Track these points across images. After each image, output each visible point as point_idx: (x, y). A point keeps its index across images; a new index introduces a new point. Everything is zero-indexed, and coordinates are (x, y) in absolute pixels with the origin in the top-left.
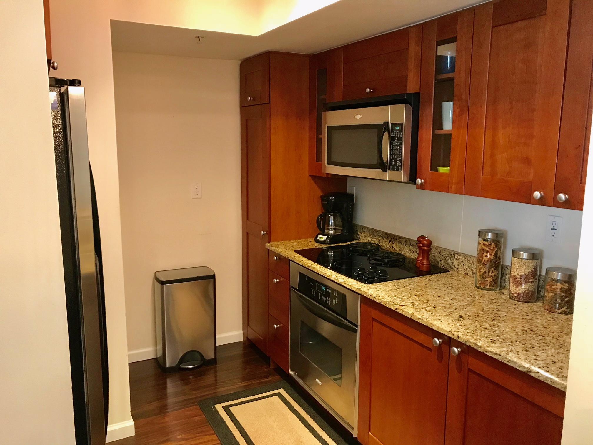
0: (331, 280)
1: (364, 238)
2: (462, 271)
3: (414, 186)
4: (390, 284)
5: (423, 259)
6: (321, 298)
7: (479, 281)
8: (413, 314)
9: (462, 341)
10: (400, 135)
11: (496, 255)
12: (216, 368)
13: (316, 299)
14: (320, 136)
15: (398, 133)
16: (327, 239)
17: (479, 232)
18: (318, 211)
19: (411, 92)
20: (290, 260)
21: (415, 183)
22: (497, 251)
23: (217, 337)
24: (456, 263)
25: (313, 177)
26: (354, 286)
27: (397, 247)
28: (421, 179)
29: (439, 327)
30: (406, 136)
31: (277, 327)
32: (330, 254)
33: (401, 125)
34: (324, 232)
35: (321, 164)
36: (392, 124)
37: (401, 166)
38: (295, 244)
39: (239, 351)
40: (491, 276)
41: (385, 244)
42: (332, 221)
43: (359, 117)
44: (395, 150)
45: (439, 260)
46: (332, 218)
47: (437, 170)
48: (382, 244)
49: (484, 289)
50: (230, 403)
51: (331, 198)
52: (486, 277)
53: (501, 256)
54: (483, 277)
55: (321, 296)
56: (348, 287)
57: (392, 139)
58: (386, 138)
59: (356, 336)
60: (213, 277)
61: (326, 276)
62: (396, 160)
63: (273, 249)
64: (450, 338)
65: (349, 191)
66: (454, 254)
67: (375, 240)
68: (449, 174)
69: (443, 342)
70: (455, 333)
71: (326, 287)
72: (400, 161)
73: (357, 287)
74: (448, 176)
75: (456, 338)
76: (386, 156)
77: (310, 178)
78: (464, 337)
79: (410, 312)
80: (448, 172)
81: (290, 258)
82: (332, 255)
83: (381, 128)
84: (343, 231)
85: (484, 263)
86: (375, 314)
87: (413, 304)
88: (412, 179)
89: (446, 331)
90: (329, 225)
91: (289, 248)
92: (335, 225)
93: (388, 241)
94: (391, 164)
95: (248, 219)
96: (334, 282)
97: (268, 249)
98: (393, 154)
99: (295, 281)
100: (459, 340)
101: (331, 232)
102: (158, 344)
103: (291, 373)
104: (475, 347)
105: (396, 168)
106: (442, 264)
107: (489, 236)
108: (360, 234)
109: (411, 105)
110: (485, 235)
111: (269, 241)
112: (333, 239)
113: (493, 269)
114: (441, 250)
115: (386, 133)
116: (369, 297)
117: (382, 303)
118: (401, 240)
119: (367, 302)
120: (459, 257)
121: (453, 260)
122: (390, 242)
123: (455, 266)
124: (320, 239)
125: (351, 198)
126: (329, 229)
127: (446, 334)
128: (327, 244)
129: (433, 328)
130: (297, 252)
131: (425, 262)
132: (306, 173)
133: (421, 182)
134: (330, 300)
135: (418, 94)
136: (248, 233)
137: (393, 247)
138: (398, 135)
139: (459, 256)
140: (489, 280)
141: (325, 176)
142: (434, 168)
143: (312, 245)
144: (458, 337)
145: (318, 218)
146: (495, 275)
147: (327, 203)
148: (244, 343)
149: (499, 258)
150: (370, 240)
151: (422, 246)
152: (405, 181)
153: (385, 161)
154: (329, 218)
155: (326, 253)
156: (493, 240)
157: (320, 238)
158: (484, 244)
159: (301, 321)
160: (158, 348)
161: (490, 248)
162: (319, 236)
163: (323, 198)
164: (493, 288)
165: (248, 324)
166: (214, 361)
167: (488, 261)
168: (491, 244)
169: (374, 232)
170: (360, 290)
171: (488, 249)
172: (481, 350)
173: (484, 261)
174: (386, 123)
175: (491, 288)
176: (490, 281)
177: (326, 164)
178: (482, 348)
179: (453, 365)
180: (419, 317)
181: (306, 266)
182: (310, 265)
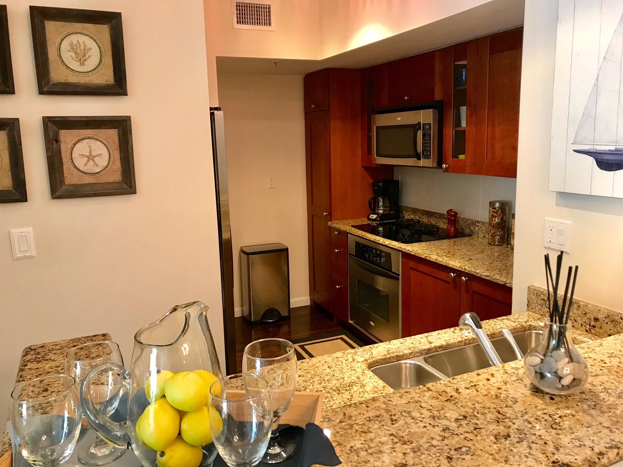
0: (380, 244)
1: (408, 216)
2: (481, 235)
3: (441, 170)
4: (423, 244)
5: (451, 227)
6: (373, 259)
7: (490, 239)
8: (436, 259)
9: (467, 272)
10: (429, 132)
11: (502, 219)
12: (290, 322)
13: (368, 260)
14: (370, 134)
15: (428, 130)
16: (377, 217)
17: (490, 202)
18: (370, 196)
19: (437, 100)
20: (348, 233)
21: (442, 168)
22: (503, 216)
23: (291, 300)
24: (477, 229)
25: (365, 168)
26: (396, 245)
27: (433, 221)
28: (446, 165)
29: (453, 265)
30: (433, 131)
31: (339, 288)
32: (380, 229)
33: (430, 124)
34: (375, 212)
35: (371, 157)
36: (423, 124)
37: (430, 155)
38: (351, 222)
39: (308, 312)
40: (499, 235)
41: (425, 220)
42: (381, 204)
43: (399, 119)
44: (426, 143)
45: (464, 228)
46: (381, 200)
47: (458, 158)
48: (422, 220)
49: (494, 245)
50: (303, 343)
51: (380, 184)
52: (495, 236)
53: (507, 220)
54: (493, 236)
55: (372, 258)
56: (392, 247)
57: (424, 135)
58: (420, 134)
59: (399, 283)
60: (287, 250)
61: (376, 241)
62: (427, 151)
63: (334, 225)
64: (460, 271)
65: (395, 179)
66: (475, 223)
67: (417, 217)
68: (464, 160)
69: (457, 276)
70: (464, 267)
71: (376, 250)
72: (430, 151)
73: (398, 246)
74: (464, 161)
75: (463, 270)
76: (420, 149)
77: (363, 168)
78: (469, 269)
79: (435, 258)
80: (464, 158)
81: (347, 231)
82: (381, 230)
83: (416, 127)
84: (390, 211)
85: (493, 226)
86: (412, 264)
87: (438, 253)
88: (439, 165)
89: (458, 267)
90: (378, 207)
91: (347, 225)
92: (384, 206)
93: (427, 216)
94: (423, 154)
95: (312, 204)
96: (381, 244)
97: (330, 226)
98: (424, 147)
99: (352, 248)
100: (466, 271)
101: (381, 212)
102: (244, 305)
103: (350, 321)
104: (476, 274)
105: (427, 157)
106: (467, 231)
107: (497, 205)
108: (404, 213)
109: (436, 109)
110: (494, 205)
111: (331, 221)
112: (382, 217)
113: (500, 229)
114: (466, 220)
115: (419, 131)
116: (407, 252)
117: (416, 255)
118: (436, 215)
119: (407, 256)
120: (479, 225)
121: (475, 227)
122: (428, 218)
123: (476, 232)
124: (371, 218)
125: (397, 183)
126: (378, 210)
127: (458, 269)
128: (378, 221)
129: (450, 266)
130: (353, 226)
131: (452, 229)
132: (360, 164)
133: (446, 166)
134: (379, 259)
135: (441, 102)
136: (312, 216)
137: (430, 221)
138: (428, 132)
139: (479, 223)
140: (497, 238)
141: (375, 166)
142: (455, 156)
143: (365, 222)
144: (465, 269)
145: (370, 200)
146: (502, 234)
147: (377, 188)
148: (311, 306)
149: (505, 221)
150: (413, 217)
151: (451, 217)
152: (435, 166)
153: (419, 152)
154: (379, 200)
155: (376, 229)
156: (500, 208)
157: (372, 216)
158: (493, 212)
159: (358, 279)
160: (244, 308)
161: (497, 214)
162: (371, 215)
163: (373, 185)
164: (501, 244)
165: (315, 290)
166: (288, 318)
167: (496, 224)
168: (498, 211)
169: (415, 211)
170: (401, 248)
171: (496, 215)
172: (478, 275)
173: (494, 224)
174: (419, 123)
175: (499, 244)
176: (499, 239)
177: (375, 156)
178: (480, 274)
179: (463, 290)
180: (441, 260)
181: (361, 236)
182: (363, 234)
